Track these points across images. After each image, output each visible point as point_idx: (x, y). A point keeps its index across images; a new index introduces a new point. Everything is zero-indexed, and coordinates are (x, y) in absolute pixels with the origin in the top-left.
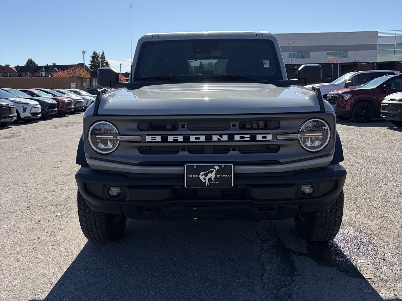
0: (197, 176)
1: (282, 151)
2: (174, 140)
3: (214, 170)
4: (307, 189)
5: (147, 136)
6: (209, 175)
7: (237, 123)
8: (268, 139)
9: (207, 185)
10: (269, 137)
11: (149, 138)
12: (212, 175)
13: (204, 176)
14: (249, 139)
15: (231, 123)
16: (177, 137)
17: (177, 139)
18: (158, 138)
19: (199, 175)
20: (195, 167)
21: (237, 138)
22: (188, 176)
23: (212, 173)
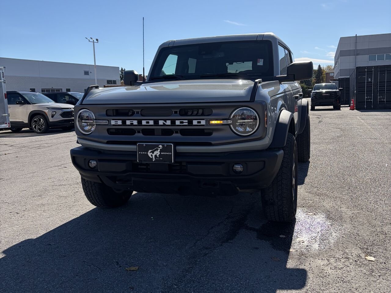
0: (146, 153)
1: (215, 134)
2: (131, 123)
3: (159, 149)
4: (238, 168)
5: (112, 121)
6: (155, 153)
7: (178, 110)
8: (202, 124)
9: (153, 161)
10: (203, 122)
11: (113, 122)
12: (157, 153)
13: (151, 153)
14: (187, 124)
15: (174, 110)
16: (133, 122)
17: (133, 123)
18: (120, 122)
19: (147, 152)
20: (144, 145)
21: (178, 123)
22: (140, 153)
23: (157, 151)
